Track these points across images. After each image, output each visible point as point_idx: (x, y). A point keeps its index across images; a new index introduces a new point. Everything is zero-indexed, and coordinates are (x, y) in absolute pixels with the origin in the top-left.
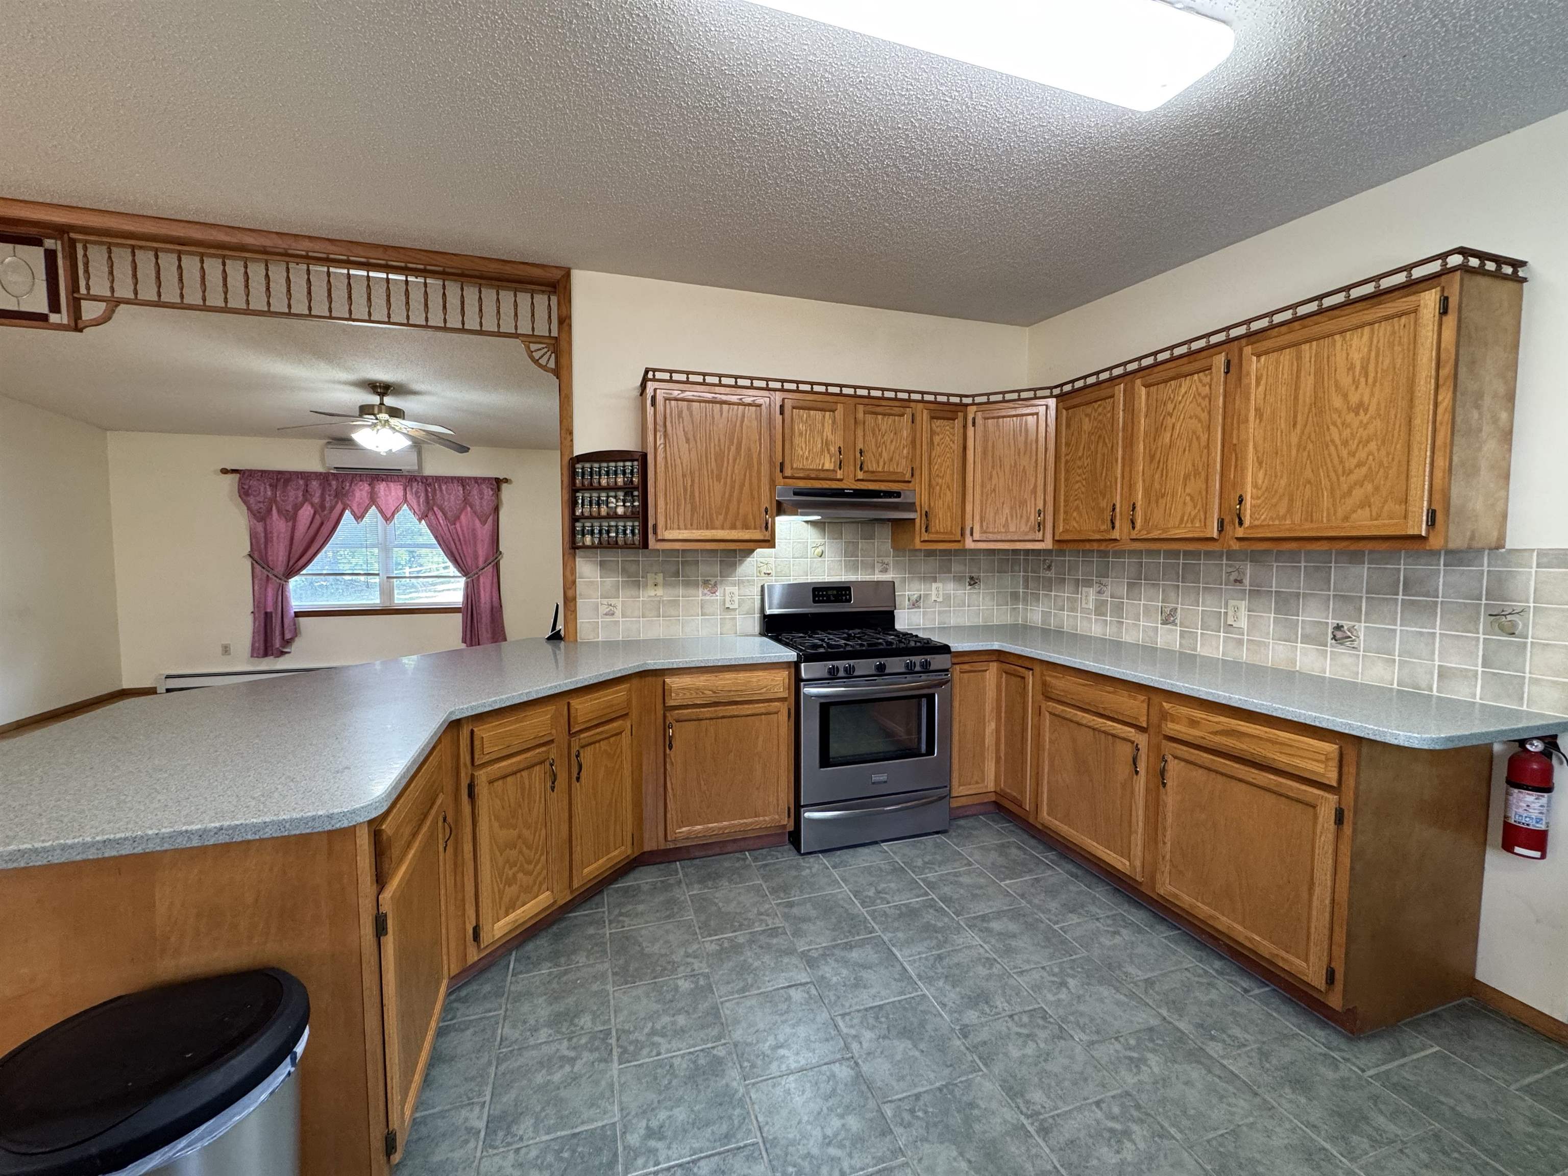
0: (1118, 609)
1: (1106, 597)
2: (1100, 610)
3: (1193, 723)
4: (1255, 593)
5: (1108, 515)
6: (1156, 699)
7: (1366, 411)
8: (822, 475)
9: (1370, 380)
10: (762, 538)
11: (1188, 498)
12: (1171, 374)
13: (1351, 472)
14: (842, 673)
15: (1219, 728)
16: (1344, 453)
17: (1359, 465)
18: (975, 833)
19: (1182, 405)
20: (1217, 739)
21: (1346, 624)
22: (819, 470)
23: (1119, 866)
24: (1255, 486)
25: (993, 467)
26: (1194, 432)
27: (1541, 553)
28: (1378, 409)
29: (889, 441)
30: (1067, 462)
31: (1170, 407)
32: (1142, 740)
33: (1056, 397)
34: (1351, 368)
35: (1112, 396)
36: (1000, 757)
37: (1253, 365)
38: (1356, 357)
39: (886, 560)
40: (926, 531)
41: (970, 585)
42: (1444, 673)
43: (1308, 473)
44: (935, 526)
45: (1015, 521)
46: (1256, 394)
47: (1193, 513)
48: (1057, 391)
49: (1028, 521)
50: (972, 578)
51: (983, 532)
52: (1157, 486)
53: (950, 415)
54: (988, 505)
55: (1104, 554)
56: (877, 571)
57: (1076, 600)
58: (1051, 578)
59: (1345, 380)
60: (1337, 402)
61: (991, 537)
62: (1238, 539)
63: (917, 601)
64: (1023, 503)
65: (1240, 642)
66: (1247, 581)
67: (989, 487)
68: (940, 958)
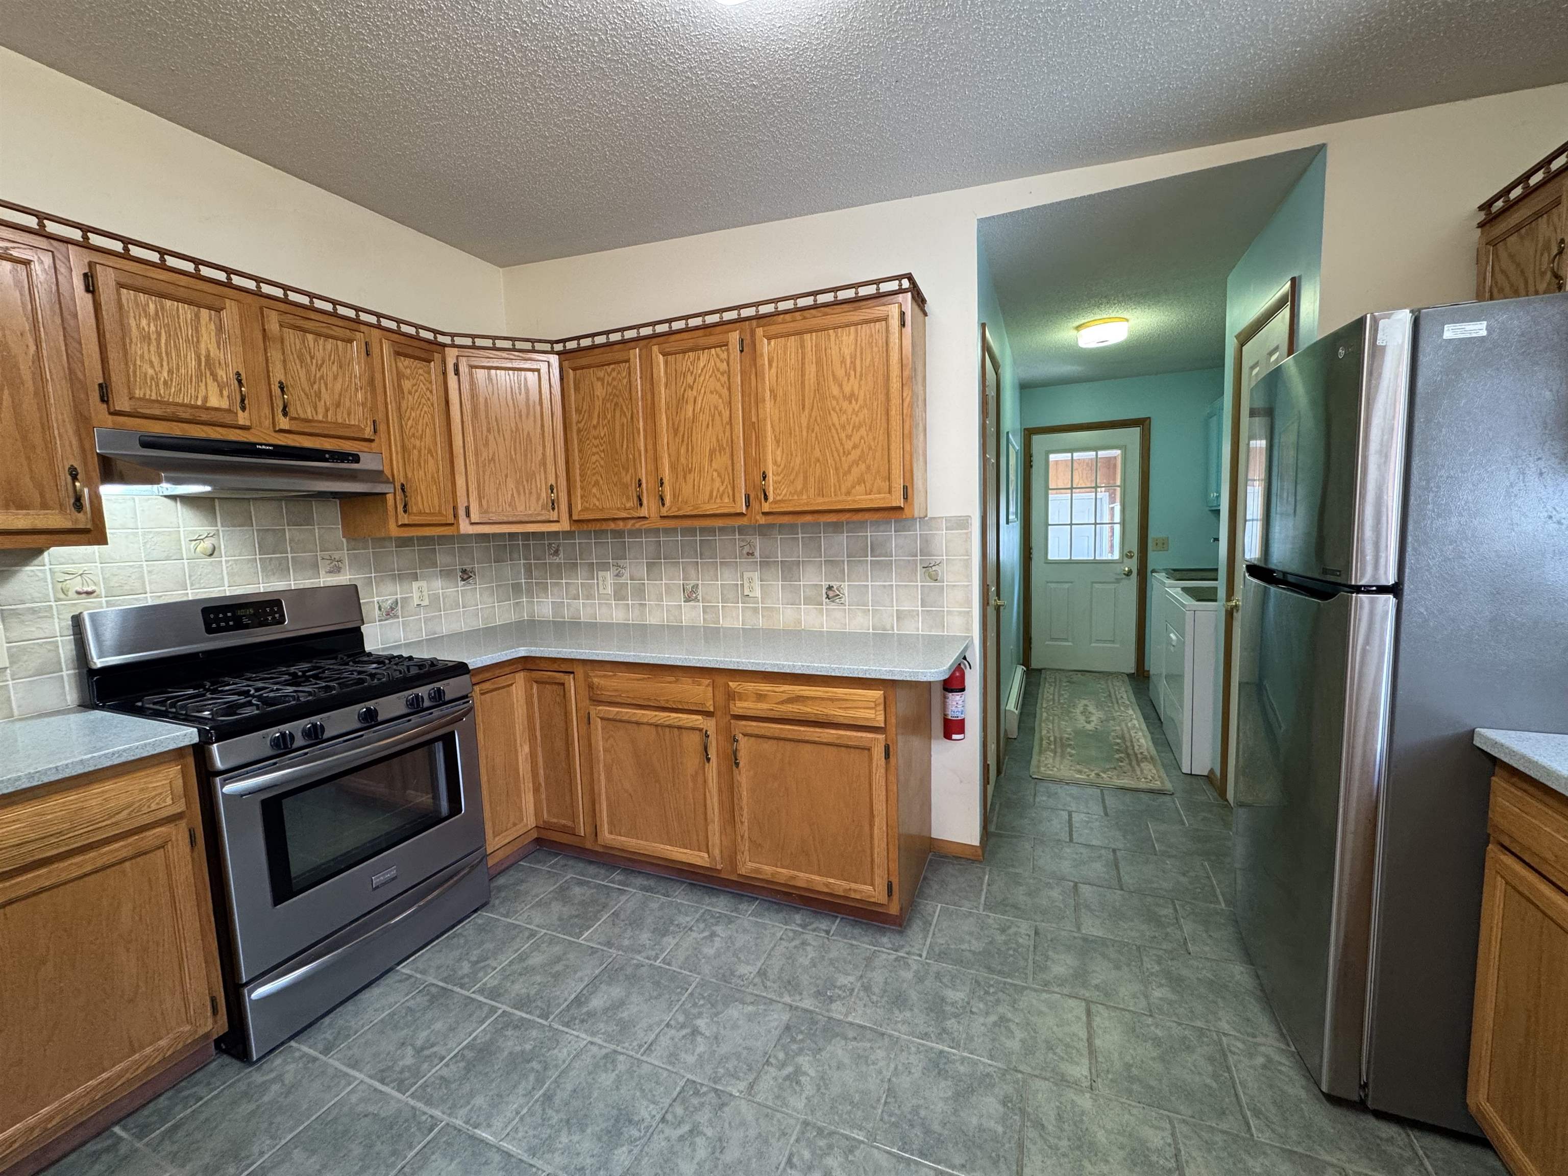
0: (640, 592)
1: (625, 579)
2: (619, 594)
3: (760, 697)
4: (765, 564)
5: (632, 491)
6: (720, 680)
7: (857, 400)
8: (204, 417)
9: (858, 374)
10: (68, 525)
11: (715, 474)
12: (690, 344)
13: (849, 453)
14: (299, 741)
15: (785, 696)
16: (843, 436)
17: (855, 447)
18: (522, 887)
19: (702, 378)
20: (783, 708)
21: (835, 584)
22: (197, 407)
23: (699, 862)
24: (775, 463)
25: (489, 431)
26: (716, 408)
27: (948, 519)
28: (865, 400)
29: (330, 375)
30: (579, 431)
31: (690, 380)
32: (709, 725)
33: (558, 353)
34: (843, 362)
35: (628, 361)
36: (540, 784)
37: (765, 347)
38: (847, 352)
39: (337, 555)
40: (405, 511)
41: (463, 580)
42: (900, 615)
43: (817, 453)
44: (416, 504)
45: (522, 497)
46: (769, 375)
47: (721, 489)
48: (559, 347)
49: (538, 499)
50: (464, 571)
51: (483, 511)
52: (683, 460)
53: (423, 355)
54: (487, 477)
55: (618, 534)
56: (322, 572)
57: (591, 586)
58: (559, 565)
59: (840, 373)
60: (835, 391)
61: (495, 518)
62: (765, 514)
63: (392, 609)
64: (531, 476)
65: (755, 610)
66: (757, 554)
67: (485, 455)
68: (548, 1098)
